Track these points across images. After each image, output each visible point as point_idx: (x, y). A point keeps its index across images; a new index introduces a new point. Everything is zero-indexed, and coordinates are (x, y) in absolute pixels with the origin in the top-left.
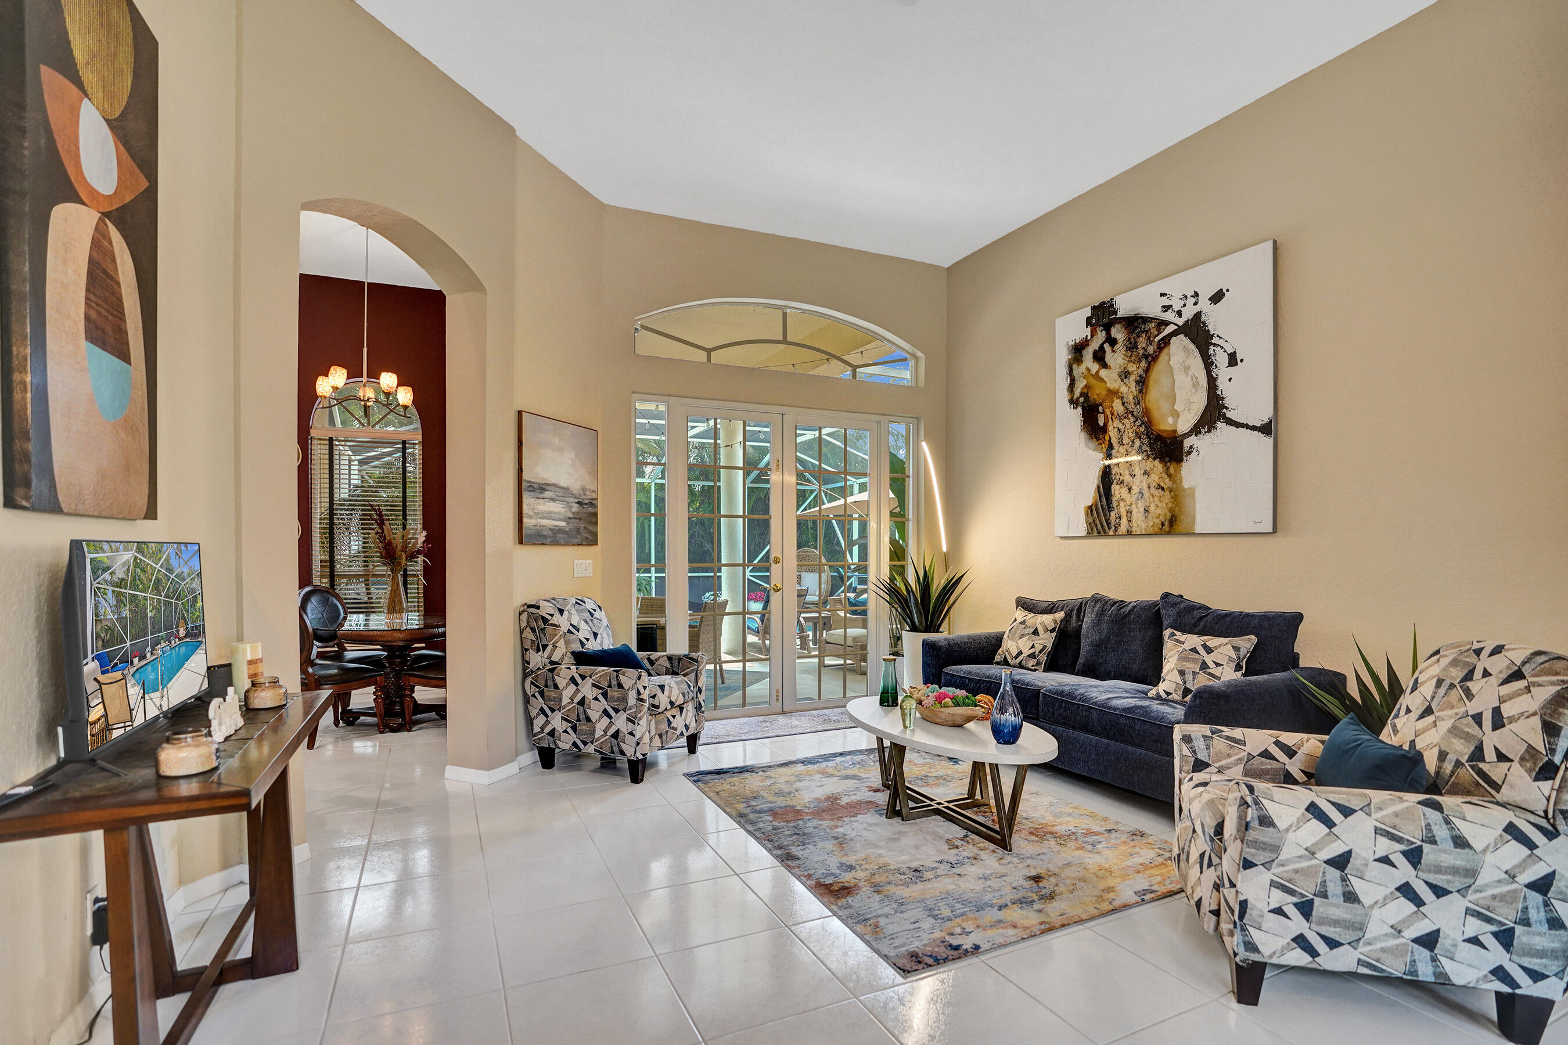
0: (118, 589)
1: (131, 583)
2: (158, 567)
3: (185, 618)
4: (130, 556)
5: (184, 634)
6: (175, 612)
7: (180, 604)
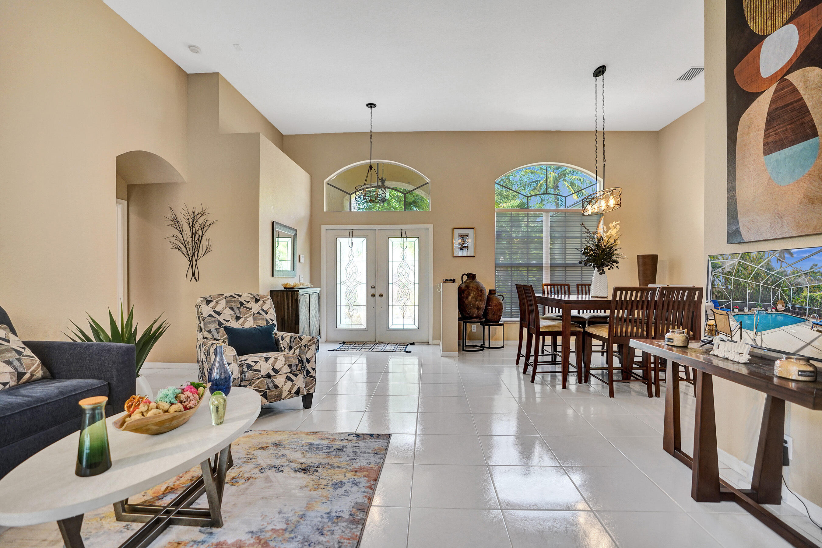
0: (727, 276)
1: (735, 274)
2: (758, 267)
3: (785, 300)
4: (735, 261)
5: (783, 309)
6: (774, 294)
7: (780, 290)
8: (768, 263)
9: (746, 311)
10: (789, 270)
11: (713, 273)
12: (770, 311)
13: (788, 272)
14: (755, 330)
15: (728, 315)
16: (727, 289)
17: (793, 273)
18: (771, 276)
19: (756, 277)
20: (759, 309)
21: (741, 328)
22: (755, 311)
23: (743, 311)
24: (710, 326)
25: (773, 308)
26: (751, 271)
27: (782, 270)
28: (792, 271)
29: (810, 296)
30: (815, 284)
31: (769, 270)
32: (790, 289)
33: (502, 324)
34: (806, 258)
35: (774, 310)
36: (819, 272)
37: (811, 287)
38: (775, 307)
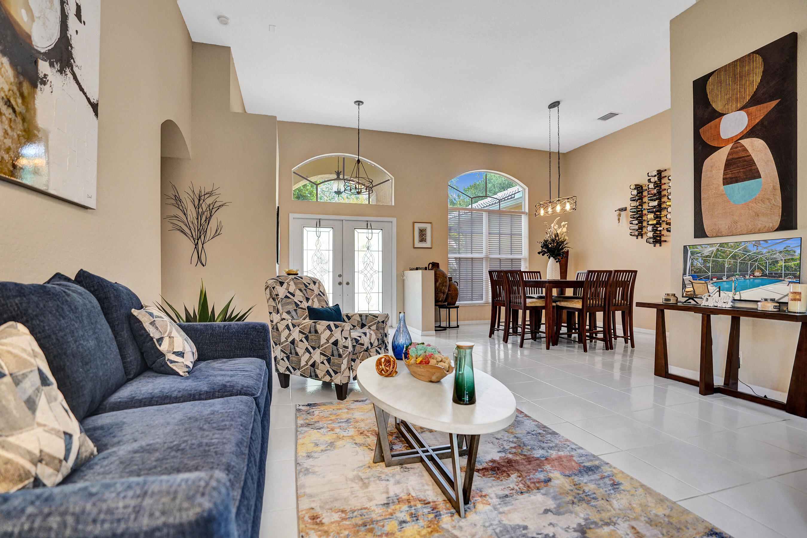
0: (705, 258)
1: (713, 256)
2: (736, 251)
3: (761, 269)
4: (714, 249)
5: (760, 275)
6: (751, 266)
7: (757, 263)
8: (745, 248)
9: (725, 279)
10: (764, 251)
11: (692, 257)
12: (747, 277)
13: (764, 252)
14: (733, 291)
15: (707, 283)
16: (705, 266)
17: (769, 252)
18: (748, 256)
19: (734, 257)
20: (737, 276)
21: (719, 291)
22: (733, 278)
23: (722, 279)
24: (688, 292)
25: (750, 275)
26: (730, 253)
27: (758, 251)
28: (768, 251)
29: (785, 266)
30: (790, 257)
31: (746, 252)
32: (766, 262)
33: (457, 307)
34: (780, 243)
35: (752, 277)
36: (792, 250)
37: (785, 260)
38: (752, 274)
